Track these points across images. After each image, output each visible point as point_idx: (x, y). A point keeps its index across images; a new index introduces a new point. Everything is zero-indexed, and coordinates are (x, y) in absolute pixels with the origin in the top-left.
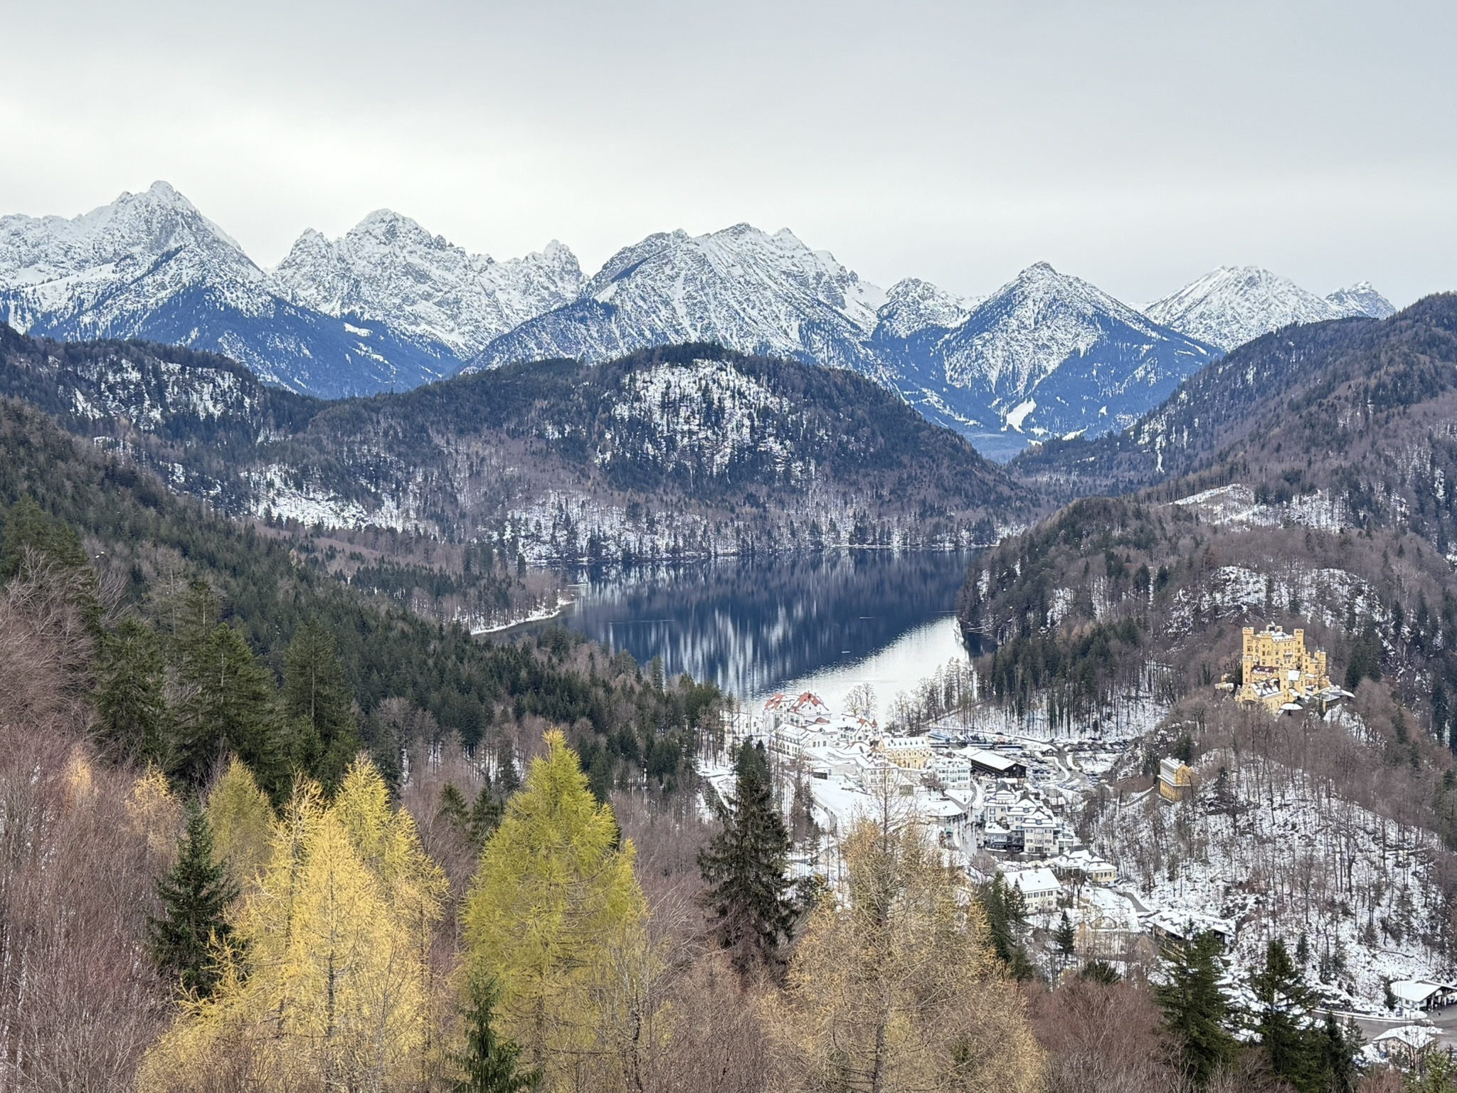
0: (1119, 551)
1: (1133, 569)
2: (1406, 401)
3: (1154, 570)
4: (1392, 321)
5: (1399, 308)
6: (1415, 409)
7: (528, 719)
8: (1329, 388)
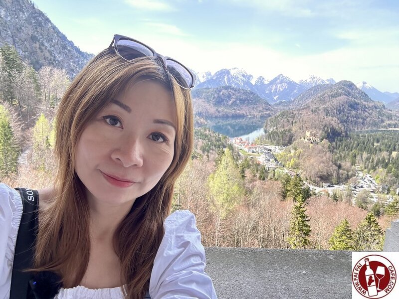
0: (289, 118)
1: (291, 121)
2: (336, 97)
3: (294, 122)
4: (335, 84)
5: (337, 82)
6: (337, 98)
7: (199, 139)
8: (324, 95)
